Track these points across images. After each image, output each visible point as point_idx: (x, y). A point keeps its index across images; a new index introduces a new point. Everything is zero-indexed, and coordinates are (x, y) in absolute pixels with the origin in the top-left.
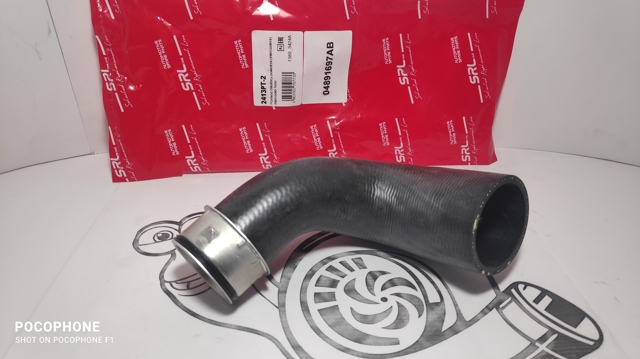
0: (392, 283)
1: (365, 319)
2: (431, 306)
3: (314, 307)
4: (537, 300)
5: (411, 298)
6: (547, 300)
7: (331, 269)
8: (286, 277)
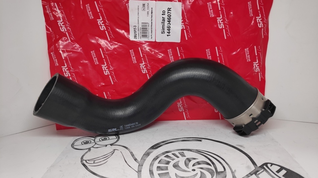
0: (199, 163)
2: (219, 173)
3: (156, 173)
4: (278, 171)
5: (208, 170)
6: (284, 172)
7: (167, 156)
8: (143, 159)
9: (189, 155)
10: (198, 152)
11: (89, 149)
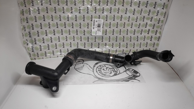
0: (110, 69)
1: (106, 73)
2: (115, 71)
3: (98, 72)
4: (132, 71)
5: (113, 70)
6: (133, 71)
7: (101, 67)
8: (94, 68)
9: (107, 66)
10: (110, 65)
11: (76, 65)
